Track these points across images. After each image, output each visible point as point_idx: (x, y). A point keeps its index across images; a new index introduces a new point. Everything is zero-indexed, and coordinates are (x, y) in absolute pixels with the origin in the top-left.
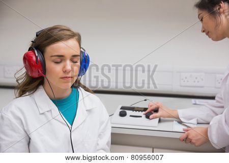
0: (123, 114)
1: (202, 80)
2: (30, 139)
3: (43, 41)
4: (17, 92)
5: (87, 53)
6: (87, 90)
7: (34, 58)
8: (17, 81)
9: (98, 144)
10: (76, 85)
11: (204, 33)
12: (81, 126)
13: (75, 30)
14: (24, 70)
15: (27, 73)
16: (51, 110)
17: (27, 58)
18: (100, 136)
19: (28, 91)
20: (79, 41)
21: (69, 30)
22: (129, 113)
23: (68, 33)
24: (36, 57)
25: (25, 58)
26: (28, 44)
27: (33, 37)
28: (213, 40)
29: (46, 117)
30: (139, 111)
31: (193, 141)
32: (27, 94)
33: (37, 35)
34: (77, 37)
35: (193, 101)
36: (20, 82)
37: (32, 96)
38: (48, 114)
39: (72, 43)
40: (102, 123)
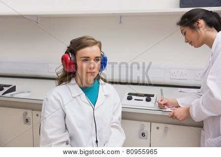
0: (129, 98)
1: (186, 74)
2: (65, 114)
3: (76, 46)
4: (57, 82)
5: (106, 55)
6: (105, 81)
7: (69, 59)
8: (57, 74)
9: (112, 119)
10: (98, 78)
11: (188, 43)
12: (101, 107)
13: (97, 39)
14: (62, 67)
15: (64, 69)
16: (80, 95)
17: (64, 59)
18: (114, 113)
19: (64, 81)
20: (100, 47)
21: (93, 39)
22: (134, 97)
23: (93, 41)
24: (70, 58)
25: (62, 59)
26: (65, 49)
27: (68, 44)
28: (195, 47)
29: (77, 100)
30: (141, 96)
31: (178, 117)
32: (64, 83)
33: (71, 43)
34: (99, 44)
35: (179, 89)
36: (59, 75)
37: (68, 85)
38: (78, 98)
39: (95, 48)
40: (115, 104)
